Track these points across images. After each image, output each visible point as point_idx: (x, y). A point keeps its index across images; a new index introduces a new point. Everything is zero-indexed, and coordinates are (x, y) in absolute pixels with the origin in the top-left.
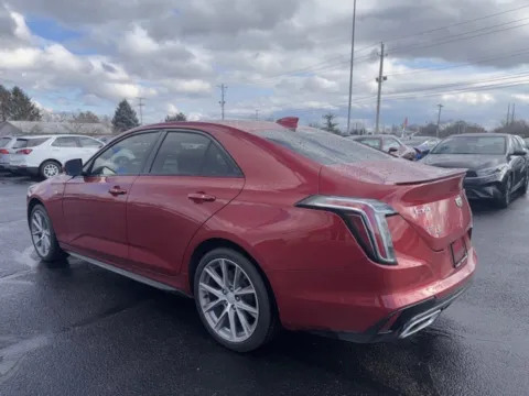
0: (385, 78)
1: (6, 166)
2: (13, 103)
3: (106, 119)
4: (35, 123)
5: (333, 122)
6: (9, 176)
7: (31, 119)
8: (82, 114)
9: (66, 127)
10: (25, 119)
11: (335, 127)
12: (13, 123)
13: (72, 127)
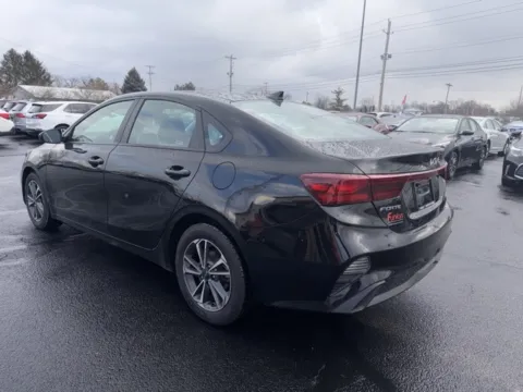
0: (390, 56)
1: (22, 129)
2: (25, 68)
3: (116, 86)
4: (46, 88)
5: (342, 97)
6: (25, 139)
7: (43, 84)
8: (92, 80)
9: (76, 94)
10: (36, 84)
11: (344, 103)
12: (26, 87)
13: (82, 93)
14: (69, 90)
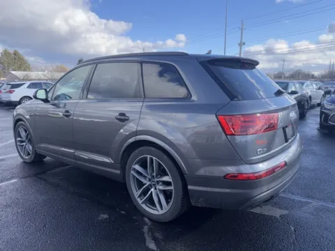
0: (244, 44)
2: (14, 60)
4: (26, 73)
7: (25, 70)
9: (44, 75)
12: (13, 72)
14: (40, 73)
